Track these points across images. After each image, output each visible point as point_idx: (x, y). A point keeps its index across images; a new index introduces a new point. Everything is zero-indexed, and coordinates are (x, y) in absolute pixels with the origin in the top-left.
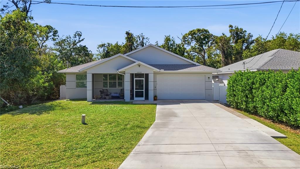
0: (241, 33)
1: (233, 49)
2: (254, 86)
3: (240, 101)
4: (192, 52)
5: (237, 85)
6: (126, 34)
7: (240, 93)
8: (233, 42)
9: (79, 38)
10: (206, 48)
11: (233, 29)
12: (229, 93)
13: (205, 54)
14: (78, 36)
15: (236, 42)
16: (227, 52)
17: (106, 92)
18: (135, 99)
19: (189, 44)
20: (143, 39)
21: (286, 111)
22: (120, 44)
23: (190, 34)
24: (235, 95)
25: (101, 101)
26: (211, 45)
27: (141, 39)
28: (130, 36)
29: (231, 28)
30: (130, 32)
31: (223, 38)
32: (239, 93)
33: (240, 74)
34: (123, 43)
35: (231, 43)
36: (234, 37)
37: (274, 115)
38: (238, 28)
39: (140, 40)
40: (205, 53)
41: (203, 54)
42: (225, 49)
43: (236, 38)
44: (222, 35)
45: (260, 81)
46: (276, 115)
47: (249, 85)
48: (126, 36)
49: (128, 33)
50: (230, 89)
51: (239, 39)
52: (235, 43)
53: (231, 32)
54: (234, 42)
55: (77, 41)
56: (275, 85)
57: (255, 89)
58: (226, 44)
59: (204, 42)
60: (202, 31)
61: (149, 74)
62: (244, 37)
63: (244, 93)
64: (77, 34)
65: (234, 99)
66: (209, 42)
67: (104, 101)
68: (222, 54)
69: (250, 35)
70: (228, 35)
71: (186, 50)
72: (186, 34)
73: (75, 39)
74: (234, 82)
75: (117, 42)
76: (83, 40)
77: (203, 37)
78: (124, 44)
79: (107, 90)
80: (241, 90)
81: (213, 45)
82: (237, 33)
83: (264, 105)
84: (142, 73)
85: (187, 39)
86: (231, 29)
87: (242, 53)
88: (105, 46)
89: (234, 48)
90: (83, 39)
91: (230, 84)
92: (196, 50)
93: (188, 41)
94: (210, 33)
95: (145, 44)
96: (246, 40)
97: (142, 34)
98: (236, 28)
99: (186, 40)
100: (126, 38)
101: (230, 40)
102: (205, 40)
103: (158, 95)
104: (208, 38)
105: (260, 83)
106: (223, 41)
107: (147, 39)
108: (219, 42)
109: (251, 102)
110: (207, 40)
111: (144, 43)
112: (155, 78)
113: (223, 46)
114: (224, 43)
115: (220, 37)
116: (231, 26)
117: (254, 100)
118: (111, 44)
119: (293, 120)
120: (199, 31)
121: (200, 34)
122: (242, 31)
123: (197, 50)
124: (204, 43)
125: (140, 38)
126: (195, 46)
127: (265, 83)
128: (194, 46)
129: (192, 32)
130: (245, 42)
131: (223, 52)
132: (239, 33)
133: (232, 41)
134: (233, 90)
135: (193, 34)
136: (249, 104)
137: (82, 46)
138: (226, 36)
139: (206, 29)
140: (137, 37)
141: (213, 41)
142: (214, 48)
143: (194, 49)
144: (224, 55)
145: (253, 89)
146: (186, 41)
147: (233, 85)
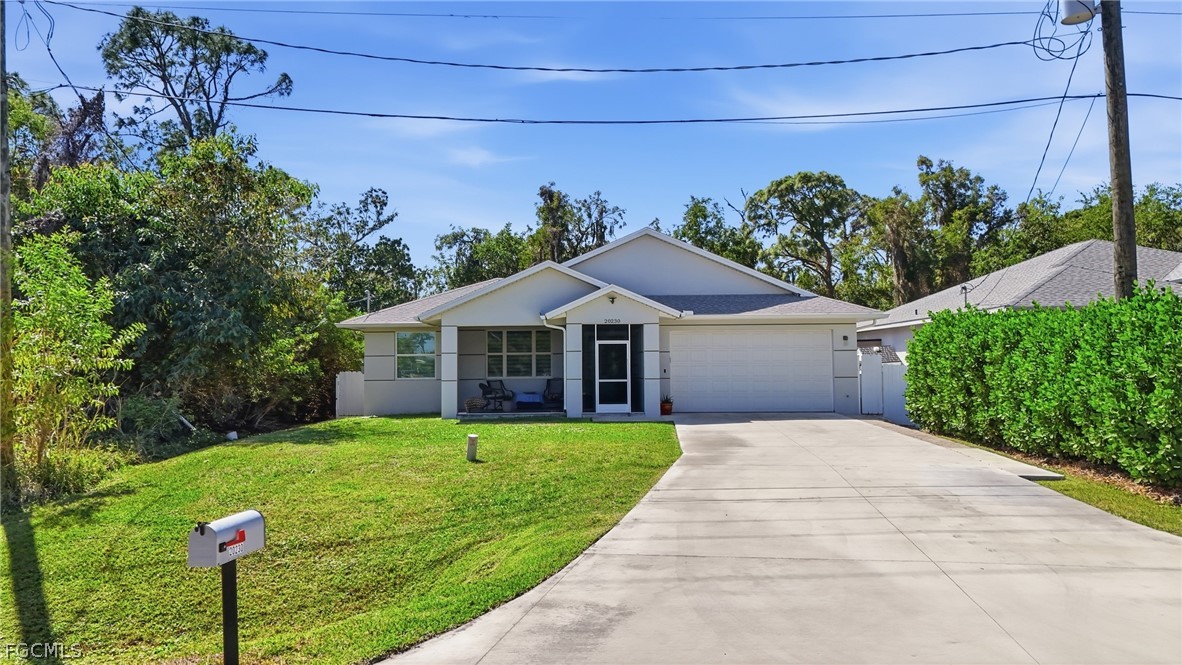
0: (962, 185)
1: (933, 246)
2: (986, 354)
3: (947, 407)
4: (781, 259)
5: (938, 355)
6: (542, 194)
7: (948, 381)
8: (934, 219)
9: (379, 214)
10: (834, 242)
11: (933, 173)
12: (912, 382)
13: (830, 264)
14: (376, 207)
15: (946, 219)
16: (914, 256)
17: (499, 387)
18: (600, 408)
19: (771, 227)
20: (601, 213)
21: (1078, 421)
22: (518, 230)
23: (775, 192)
24: (932, 391)
25: (485, 416)
26: (854, 231)
27: (595, 215)
28: (556, 203)
29: (924, 167)
30: (554, 189)
31: (895, 203)
32: (943, 380)
33: (944, 319)
34: (530, 229)
35: (927, 223)
36: (937, 199)
37: (1048, 437)
38: (951, 170)
39: (590, 216)
40: (830, 259)
41: (825, 265)
42: (906, 244)
43: (944, 203)
44: (893, 195)
45: (1004, 339)
46: (1052, 437)
47: (971, 352)
48: (541, 202)
49: (547, 194)
50: (917, 370)
51: (955, 208)
52: (942, 223)
53: (924, 183)
54: (938, 219)
55: (371, 224)
56: (1046, 345)
57: (991, 363)
58: (907, 227)
59: (827, 220)
60: (818, 179)
61: (645, 326)
62: (976, 203)
63: (959, 380)
64: (370, 200)
65: (930, 403)
66: (844, 220)
67: (496, 416)
68: (896, 263)
69: (996, 191)
70: (916, 193)
71: (760, 252)
72: (761, 194)
73: (364, 215)
74: (926, 348)
75: (508, 225)
76: (391, 219)
77: (822, 203)
78: (534, 232)
79: (501, 381)
80: (949, 371)
81: (861, 232)
82: (947, 187)
83: (1019, 410)
84: (621, 323)
85: (763, 208)
86: (927, 173)
87: (970, 258)
88: (465, 238)
89: (938, 242)
90: (393, 217)
91: (916, 354)
92: (796, 249)
93: (766, 217)
94: (848, 187)
95: (607, 231)
96: (981, 211)
97: (599, 194)
98: (943, 169)
99: (760, 212)
100: (541, 210)
101: (923, 212)
102: (829, 214)
103: (674, 396)
104: (840, 207)
105: (1005, 344)
106: (895, 217)
107: (617, 213)
108: (882, 219)
109: (981, 407)
110: (839, 211)
111: (605, 228)
112: (663, 339)
113: (899, 234)
114: (900, 224)
115: (885, 201)
116: (924, 162)
117: (991, 398)
118: (485, 234)
119: (1098, 445)
120: (809, 181)
121: (811, 191)
122: (968, 179)
123: (803, 249)
124: (827, 225)
125: (589, 208)
126: (795, 236)
127: (1018, 342)
128: (789, 236)
129: (783, 186)
130: (977, 217)
131: (900, 255)
132: (955, 186)
133: (930, 216)
134: (927, 374)
135: (784, 192)
136: (975, 413)
137: (389, 240)
138: (906, 198)
139: (832, 174)
140: (580, 205)
141: (862, 216)
142: (866, 242)
143: (788, 245)
144: (903, 268)
145: (985, 363)
146: (760, 217)
147: (923, 358)
